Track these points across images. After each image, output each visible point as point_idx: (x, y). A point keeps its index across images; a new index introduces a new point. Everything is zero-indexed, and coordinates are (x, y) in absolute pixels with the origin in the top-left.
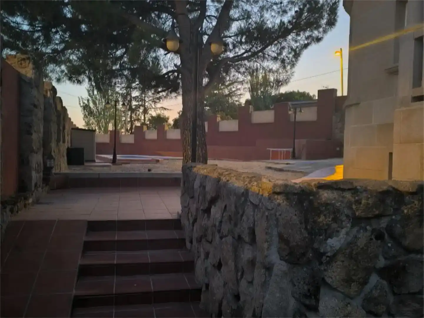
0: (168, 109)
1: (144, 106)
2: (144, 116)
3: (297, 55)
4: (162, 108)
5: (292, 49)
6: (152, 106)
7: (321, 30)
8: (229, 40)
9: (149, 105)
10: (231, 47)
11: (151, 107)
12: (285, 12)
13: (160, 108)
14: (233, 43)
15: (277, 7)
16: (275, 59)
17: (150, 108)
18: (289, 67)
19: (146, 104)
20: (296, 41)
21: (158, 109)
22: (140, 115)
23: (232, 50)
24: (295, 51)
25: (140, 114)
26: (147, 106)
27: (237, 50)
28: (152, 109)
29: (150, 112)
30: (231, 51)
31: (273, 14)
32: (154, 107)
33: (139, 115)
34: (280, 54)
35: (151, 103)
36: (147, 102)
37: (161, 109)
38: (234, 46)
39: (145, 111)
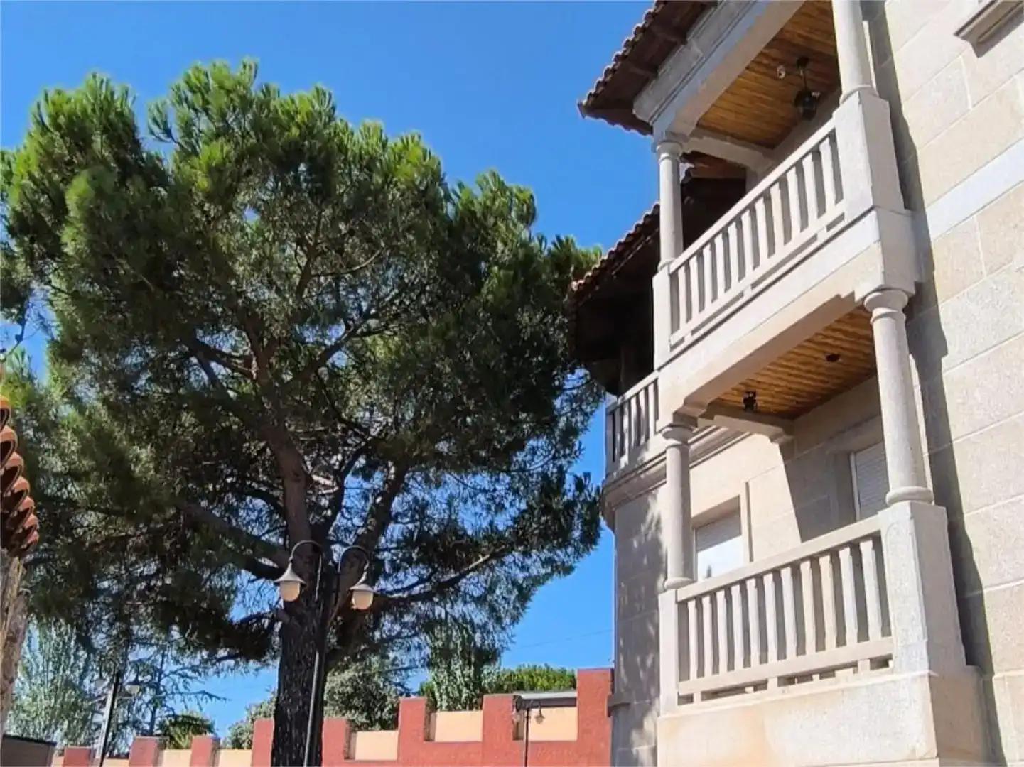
0: (218, 698)
1: (156, 687)
2: (153, 713)
3: (524, 596)
4: (204, 693)
5: (514, 583)
6: (177, 689)
7: (570, 550)
8: (386, 555)
9: (171, 683)
10: (387, 568)
11: (175, 691)
12: (500, 507)
13: (196, 694)
14: (392, 562)
15: (485, 496)
16: (480, 601)
17: (172, 693)
18: (507, 621)
19: (163, 682)
20: (523, 568)
21: (192, 696)
22: (143, 710)
23: (390, 575)
24: (520, 588)
25: (144, 706)
26: (164, 687)
27: (401, 575)
28: (176, 696)
29: (170, 703)
30: (386, 577)
31: (478, 509)
32: (182, 689)
33: (139, 710)
34: (491, 590)
35: (177, 680)
36: (165, 676)
37: (200, 695)
38: (396, 568)
39: (157, 702)
